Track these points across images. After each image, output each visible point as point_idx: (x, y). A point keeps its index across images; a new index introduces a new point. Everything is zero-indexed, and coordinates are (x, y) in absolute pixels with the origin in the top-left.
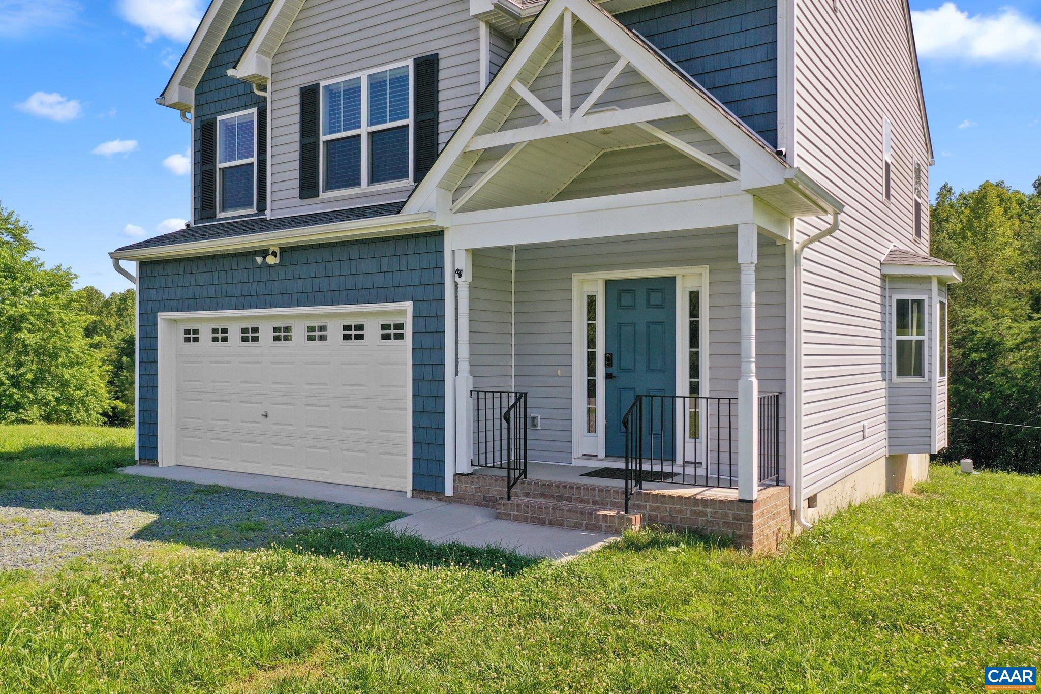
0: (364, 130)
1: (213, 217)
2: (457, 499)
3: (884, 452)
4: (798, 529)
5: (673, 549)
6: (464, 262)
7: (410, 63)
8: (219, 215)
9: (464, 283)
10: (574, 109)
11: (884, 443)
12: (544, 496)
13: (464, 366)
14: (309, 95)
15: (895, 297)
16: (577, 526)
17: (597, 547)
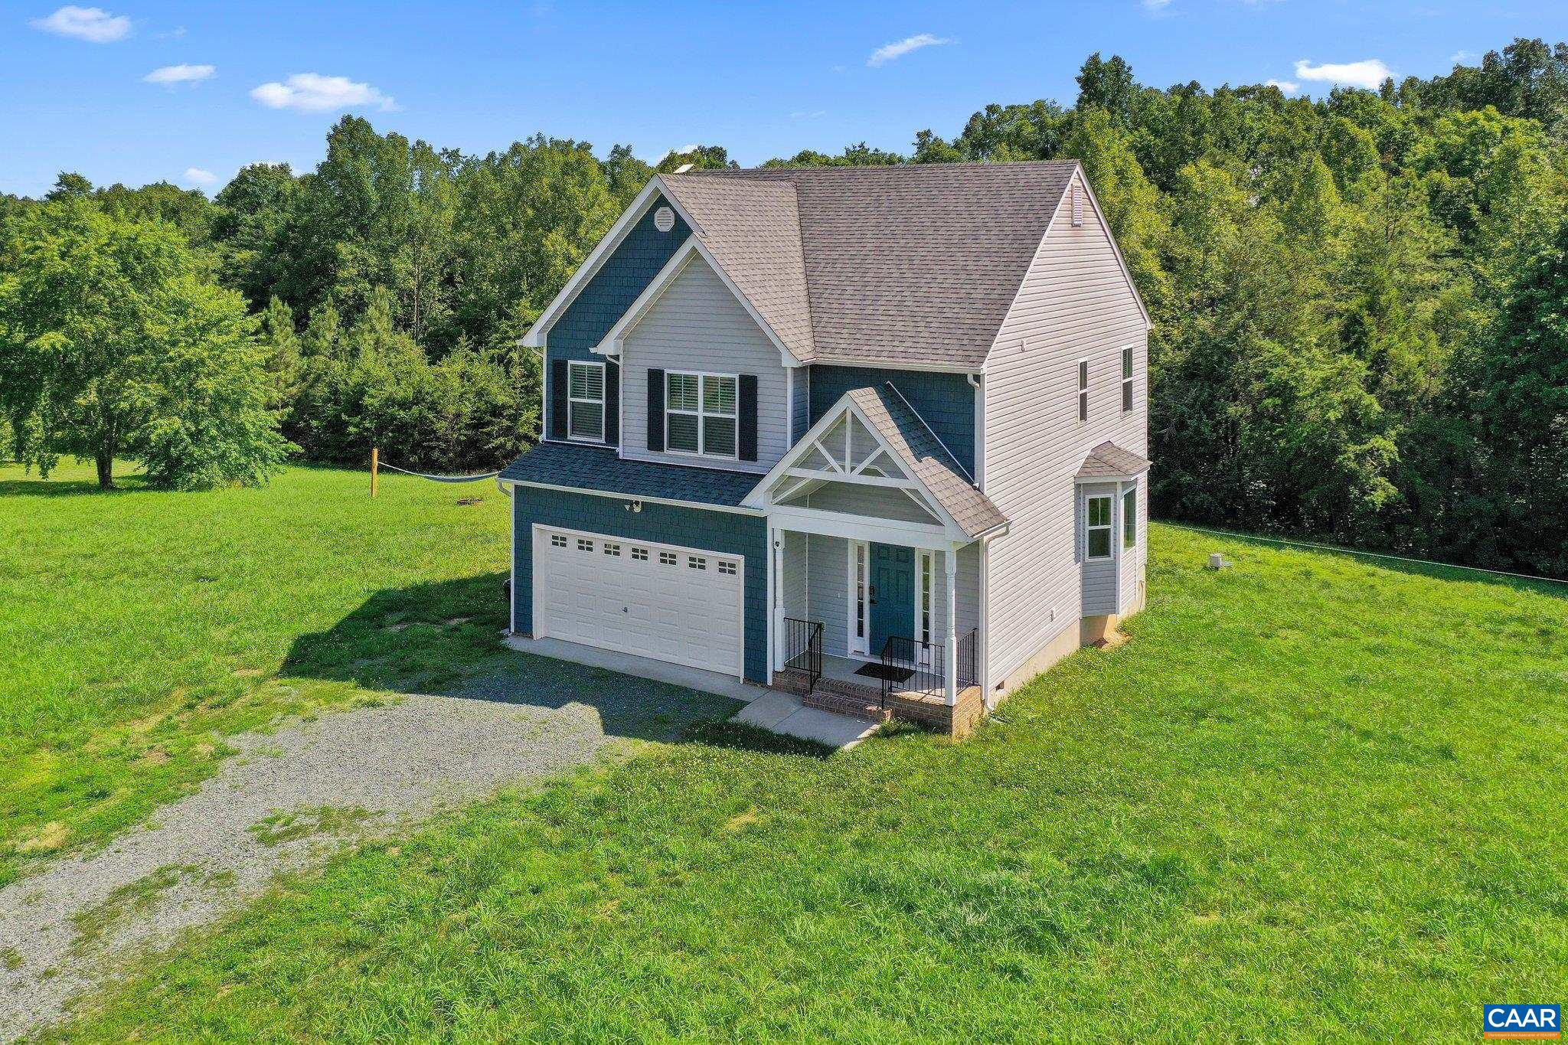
0: (701, 414)
1: (565, 437)
2: (776, 687)
3: (1079, 615)
4: (986, 713)
5: (907, 737)
6: (779, 537)
7: (736, 376)
8: (569, 437)
9: (779, 550)
10: (853, 469)
11: (1079, 609)
12: (833, 691)
13: (780, 602)
14: (655, 377)
15: (1089, 497)
16: (853, 715)
17: (866, 734)
